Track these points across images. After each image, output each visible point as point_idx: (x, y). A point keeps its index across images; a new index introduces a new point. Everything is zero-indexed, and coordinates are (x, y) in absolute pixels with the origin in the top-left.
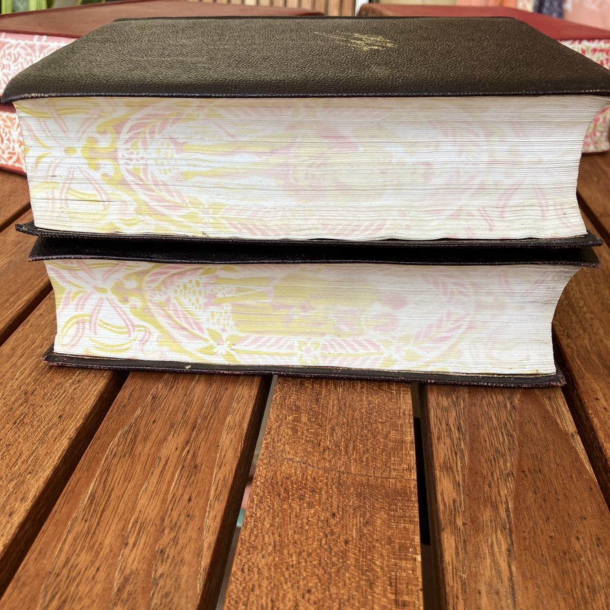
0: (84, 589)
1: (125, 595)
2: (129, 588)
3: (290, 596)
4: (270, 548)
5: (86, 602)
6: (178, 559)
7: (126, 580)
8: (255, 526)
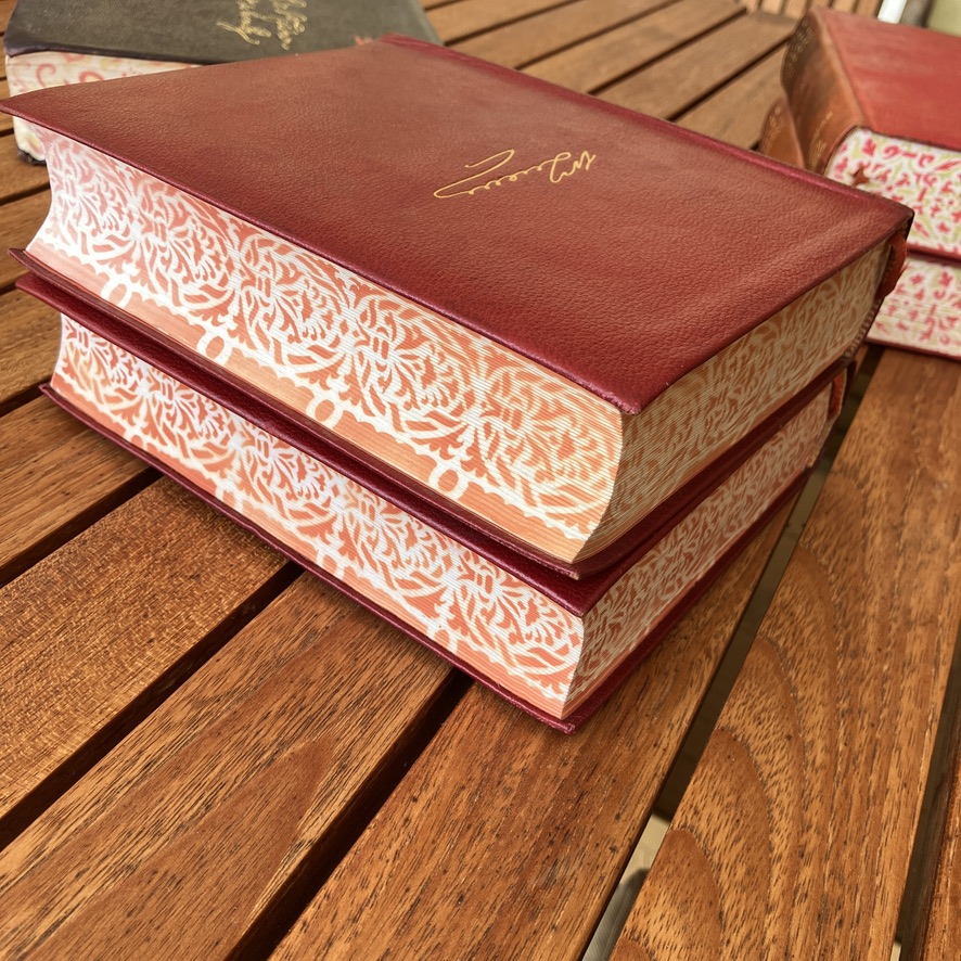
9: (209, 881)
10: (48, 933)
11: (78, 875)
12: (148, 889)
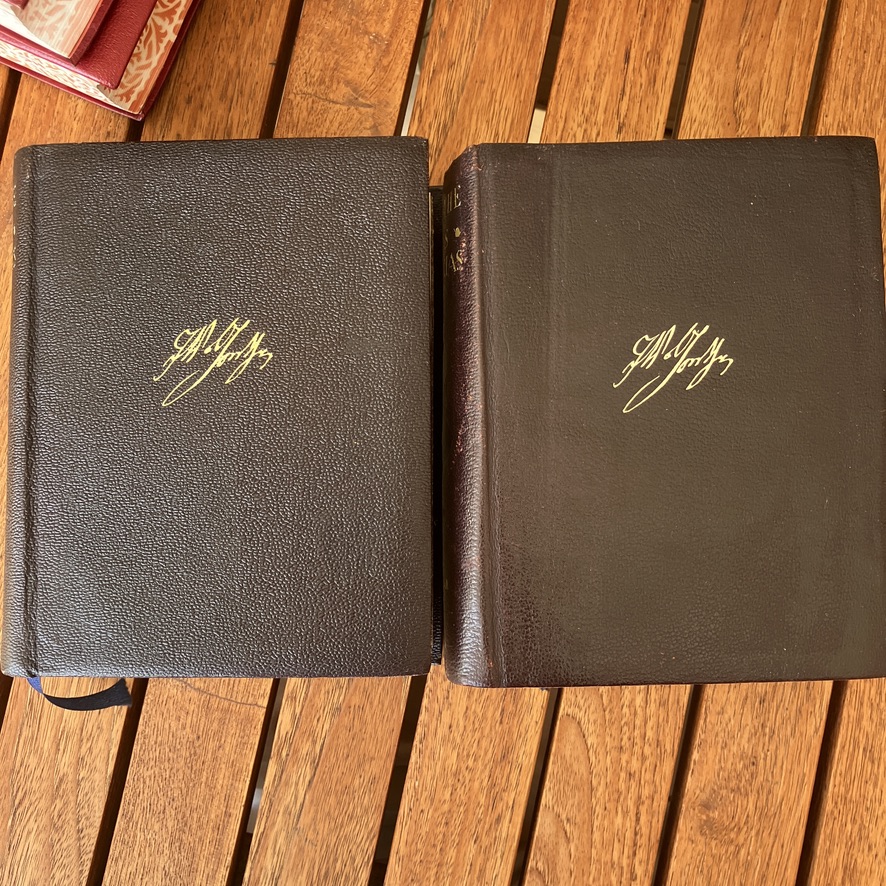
0: (35, 785)
1: (61, 792)
2: (63, 786)
3: (161, 802)
4: (152, 763)
5: (38, 794)
6: (93, 766)
7: (61, 780)
8: (144, 743)
9: (376, 703)
10: (321, 750)
11: (318, 720)
12: (351, 716)
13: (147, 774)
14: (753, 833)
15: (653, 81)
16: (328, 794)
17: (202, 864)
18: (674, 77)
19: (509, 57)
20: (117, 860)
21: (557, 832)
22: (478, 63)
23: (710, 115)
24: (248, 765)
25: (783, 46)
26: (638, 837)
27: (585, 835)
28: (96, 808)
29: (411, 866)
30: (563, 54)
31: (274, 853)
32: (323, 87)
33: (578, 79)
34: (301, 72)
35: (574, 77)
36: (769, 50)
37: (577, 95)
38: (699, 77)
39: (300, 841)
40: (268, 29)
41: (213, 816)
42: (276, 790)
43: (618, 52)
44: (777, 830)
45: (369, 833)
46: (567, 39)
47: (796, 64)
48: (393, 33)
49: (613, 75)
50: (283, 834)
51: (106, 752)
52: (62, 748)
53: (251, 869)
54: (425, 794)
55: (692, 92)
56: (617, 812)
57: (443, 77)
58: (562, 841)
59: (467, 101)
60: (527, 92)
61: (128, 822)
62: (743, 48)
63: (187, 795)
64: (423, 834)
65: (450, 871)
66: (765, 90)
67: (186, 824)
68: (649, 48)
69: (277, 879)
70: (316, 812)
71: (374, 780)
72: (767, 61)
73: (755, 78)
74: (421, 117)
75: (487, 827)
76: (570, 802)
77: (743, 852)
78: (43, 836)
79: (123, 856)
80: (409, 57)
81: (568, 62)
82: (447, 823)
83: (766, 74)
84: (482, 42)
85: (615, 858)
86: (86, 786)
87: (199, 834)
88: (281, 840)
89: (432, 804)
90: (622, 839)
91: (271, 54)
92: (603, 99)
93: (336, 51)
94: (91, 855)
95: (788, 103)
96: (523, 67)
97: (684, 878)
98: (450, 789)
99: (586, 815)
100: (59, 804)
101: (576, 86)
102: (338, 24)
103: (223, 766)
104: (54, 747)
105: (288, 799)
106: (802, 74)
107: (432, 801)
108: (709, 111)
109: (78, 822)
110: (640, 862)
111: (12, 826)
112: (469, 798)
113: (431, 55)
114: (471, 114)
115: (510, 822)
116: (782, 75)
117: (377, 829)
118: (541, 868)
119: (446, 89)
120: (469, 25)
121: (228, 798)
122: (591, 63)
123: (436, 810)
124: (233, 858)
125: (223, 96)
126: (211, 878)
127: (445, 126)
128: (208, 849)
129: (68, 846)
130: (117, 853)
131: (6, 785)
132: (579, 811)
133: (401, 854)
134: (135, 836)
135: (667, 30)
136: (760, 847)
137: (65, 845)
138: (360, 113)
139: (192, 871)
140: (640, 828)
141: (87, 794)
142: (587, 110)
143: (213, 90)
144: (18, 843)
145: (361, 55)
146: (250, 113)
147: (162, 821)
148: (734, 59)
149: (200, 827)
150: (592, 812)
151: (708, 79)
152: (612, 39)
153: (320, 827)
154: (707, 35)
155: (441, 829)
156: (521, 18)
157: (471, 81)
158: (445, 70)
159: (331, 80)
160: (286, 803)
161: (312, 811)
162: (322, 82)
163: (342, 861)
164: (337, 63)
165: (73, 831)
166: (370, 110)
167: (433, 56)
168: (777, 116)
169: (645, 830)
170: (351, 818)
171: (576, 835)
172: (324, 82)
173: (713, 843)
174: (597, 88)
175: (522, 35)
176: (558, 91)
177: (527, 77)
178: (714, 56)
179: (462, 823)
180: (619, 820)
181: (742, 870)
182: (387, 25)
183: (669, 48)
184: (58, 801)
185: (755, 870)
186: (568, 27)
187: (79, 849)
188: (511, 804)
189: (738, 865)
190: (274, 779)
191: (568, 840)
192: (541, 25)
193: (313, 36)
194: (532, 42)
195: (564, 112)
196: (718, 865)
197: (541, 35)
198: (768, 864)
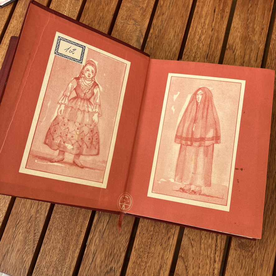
0: (23, 218)
1: (31, 221)
2: (31, 219)
3: (61, 226)
4: (59, 213)
5: (24, 221)
6: (41, 213)
7: (31, 217)
13: (57, 216)
14: (258, 248)
15: (222, 17)
16: (113, 226)
17: (71, 247)
18: (228, 16)
19: (180, 12)
20: (45, 244)
21: (189, 243)
22: (171, 13)
23: (240, 26)
24: (89, 215)
25: (262, 7)
26: (217, 247)
27: (198, 245)
28: (41, 227)
29: (139, 252)
30: (195, 11)
31: (95, 245)
32: (126, 21)
33: (200, 17)
34: (120, 17)
35: (199, 17)
36: (258, 8)
37: (199, 21)
38: (236, 16)
39: (103, 242)
40: (112, 6)
41: (76, 231)
42: (97, 224)
43: (212, 10)
44: (266, 248)
45: (126, 240)
46: (197, 7)
47: (266, 12)
48: (147, 7)
49: (210, 16)
50: (98, 239)
51: (46, 208)
52: (32, 207)
53: (87, 250)
54: (145, 228)
55: (234, 20)
56: (209, 238)
57: (160, 18)
58: (191, 247)
59: (167, 23)
60: (185, 21)
61: (50, 232)
62: (250, 8)
63: (69, 224)
64: (144, 242)
65: (152, 255)
66: (256, 19)
67: (68, 234)
68: (221, 9)
69: (95, 254)
70: (109, 232)
71: (128, 222)
72: (257, 11)
73: (253, 16)
74: (153, 28)
75: (165, 240)
76: (193, 234)
77: (254, 255)
78: (23, 234)
79: (47, 243)
80: (151, 13)
81: (197, 13)
82: (152, 239)
83: (257, 14)
84: (172, 8)
85: (209, 254)
86: (38, 219)
87: (71, 237)
88: (97, 241)
89: (147, 232)
90: (211, 248)
91: (112, 13)
92: (207, 22)
93: (130, 12)
94: (37, 242)
95: (264, 22)
96: (184, 14)
97: (233, 263)
98: (153, 227)
99: (199, 238)
100: (30, 224)
101: (199, 19)
102: (131, 5)
103: (81, 215)
104: (30, 206)
105: (101, 227)
106: (268, 14)
107: (147, 230)
108: (239, 25)
109: (35, 231)
110: (217, 256)
111: (15, 231)
112: (159, 230)
113: (157, 12)
114: (168, 27)
115: (173, 239)
116: (262, 14)
117: (128, 239)
118: (183, 256)
119: (161, 20)
120: (168, 4)
121: (81, 226)
122: (204, 13)
123: (148, 234)
124: (82, 246)
125: (98, 23)
126: (74, 252)
127: (161, 30)
128: (74, 242)
129: (31, 238)
130: (45, 241)
131: (15, 217)
132: (196, 237)
133: (136, 248)
134: (51, 237)
135: (227, 4)
136: (260, 254)
137: (30, 238)
138: (136, 27)
139: (68, 249)
140: (218, 244)
141: (38, 222)
142: (202, 25)
143: (96, 22)
144: (16, 236)
145: (137, 12)
146: (105, 28)
147: (60, 232)
148: (247, 11)
149: (72, 235)
150: (201, 237)
151: (239, 16)
152: (210, 6)
153: (110, 237)
154: (239, 5)
155: (150, 240)
156: (184, 2)
157: (168, 18)
158: (161, 16)
159: (129, 19)
160: (100, 228)
161: (108, 232)
162: (126, 19)
163: (116, 249)
164: (130, 14)
165: (33, 234)
166: (139, 26)
167: (158, 12)
168: (261, 25)
169: (219, 245)
170: (120, 235)
171: (195, 245)
172: (127, 19)
173: (243, 251)
174: (205, 19)
175: (184, 6)
176: (194, 20)
177: (185, 17)
178: (241, 10)
179: (157, 239)
180: (210, 241)
181: (254, 262)
182: (145, 5)
183: (227, 8)
184: (29, 224)
185: (258, 262)
186: (197, 4)
187: (34, 240)
188: (173, 233)
189: (252, 260)
190: (97, 220)
191: (193, 247)
192: (189, 4)
193: (124, 8)
194: (187, 8)
195: (196, 26)
196: (245, 259)
197: (189, 6)
198: (263, 260)
